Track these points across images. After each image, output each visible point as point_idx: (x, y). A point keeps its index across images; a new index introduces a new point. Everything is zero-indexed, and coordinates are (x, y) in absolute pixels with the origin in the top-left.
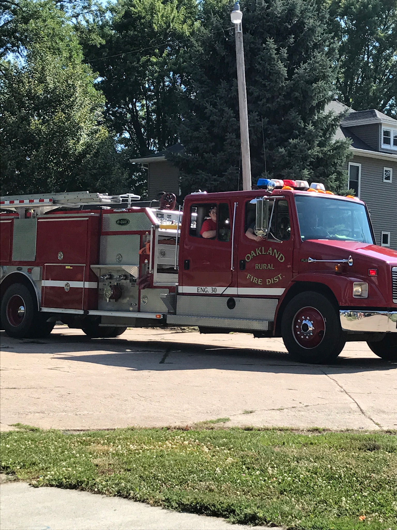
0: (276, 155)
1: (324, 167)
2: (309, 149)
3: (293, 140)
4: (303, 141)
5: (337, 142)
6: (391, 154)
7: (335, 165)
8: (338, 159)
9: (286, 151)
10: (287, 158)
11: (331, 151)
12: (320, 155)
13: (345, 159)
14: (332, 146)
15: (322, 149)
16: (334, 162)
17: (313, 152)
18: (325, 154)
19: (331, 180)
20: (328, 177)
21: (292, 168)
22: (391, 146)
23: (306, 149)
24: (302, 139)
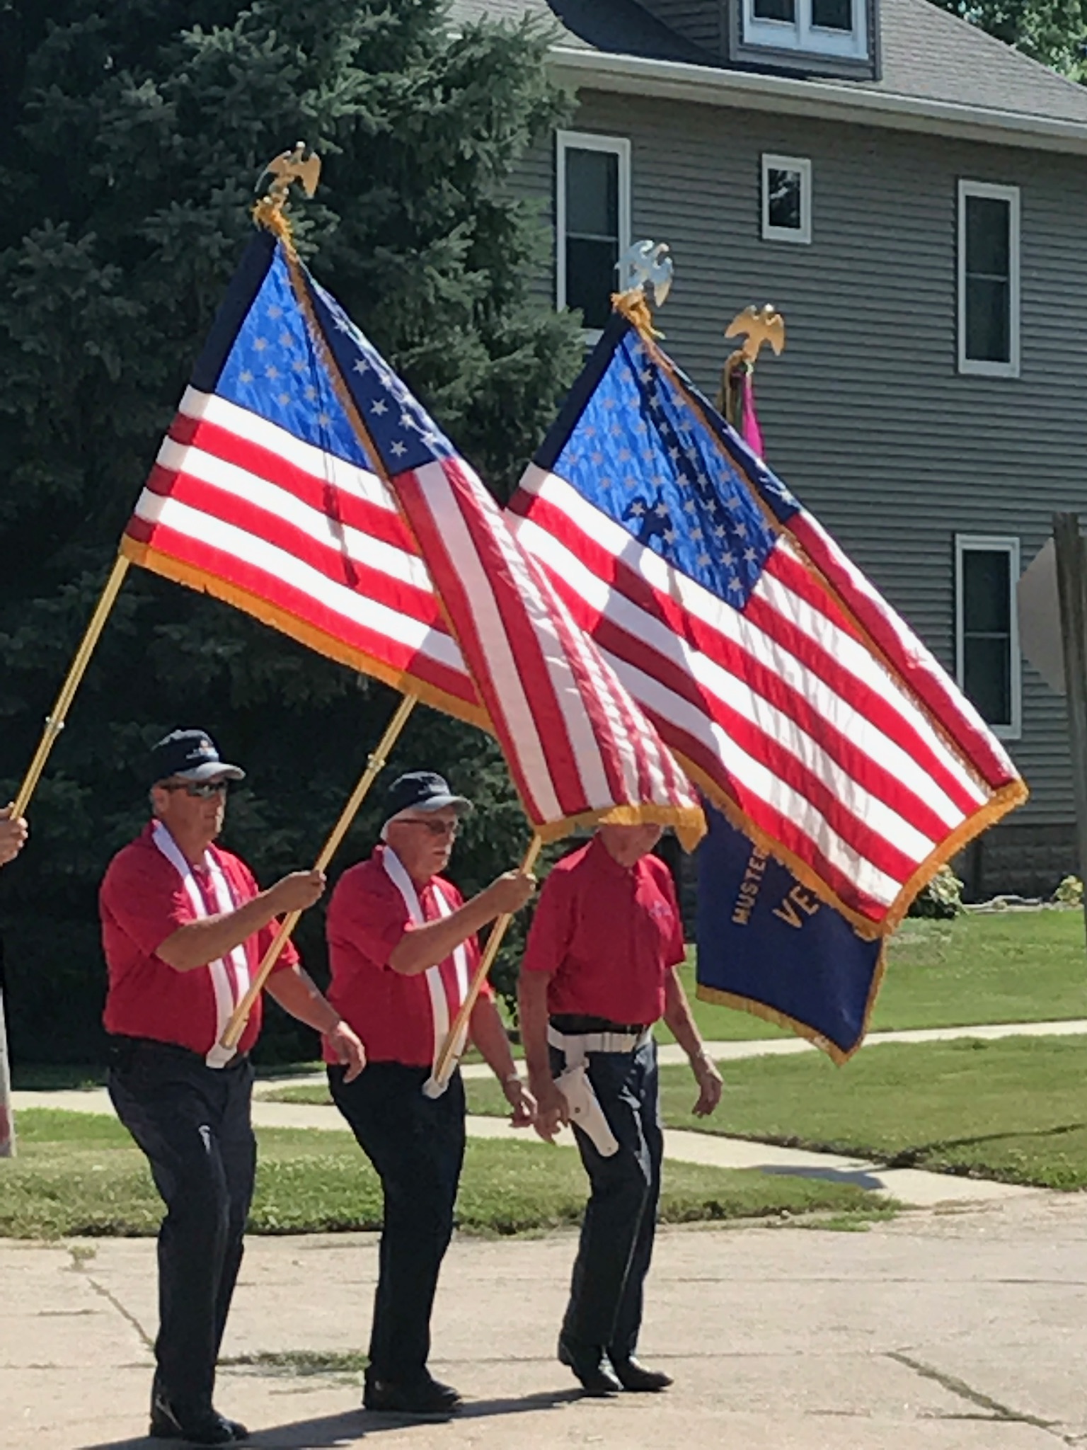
0: (109, 123)
1: (397, 187)
2: (306, 82)
3: (207, 31)
4: (266, 37)
5: (473, 37)
6: (801, 75)
7: (464, 171)
8: (480, 138)
9: (165, 101)
10: (177, 139)
11: (438, 93)
12: (375, 121)
13: (524, 135)
14: (444, 61)
15: (382, 79)
16: (459, 156)
17: (329, 103)
18: (401, 109)
19: (445, 266)
20: (423, 243)
21: (203, 201)
22: (796, 30)
23: (285, 88)
24: (259, 27)
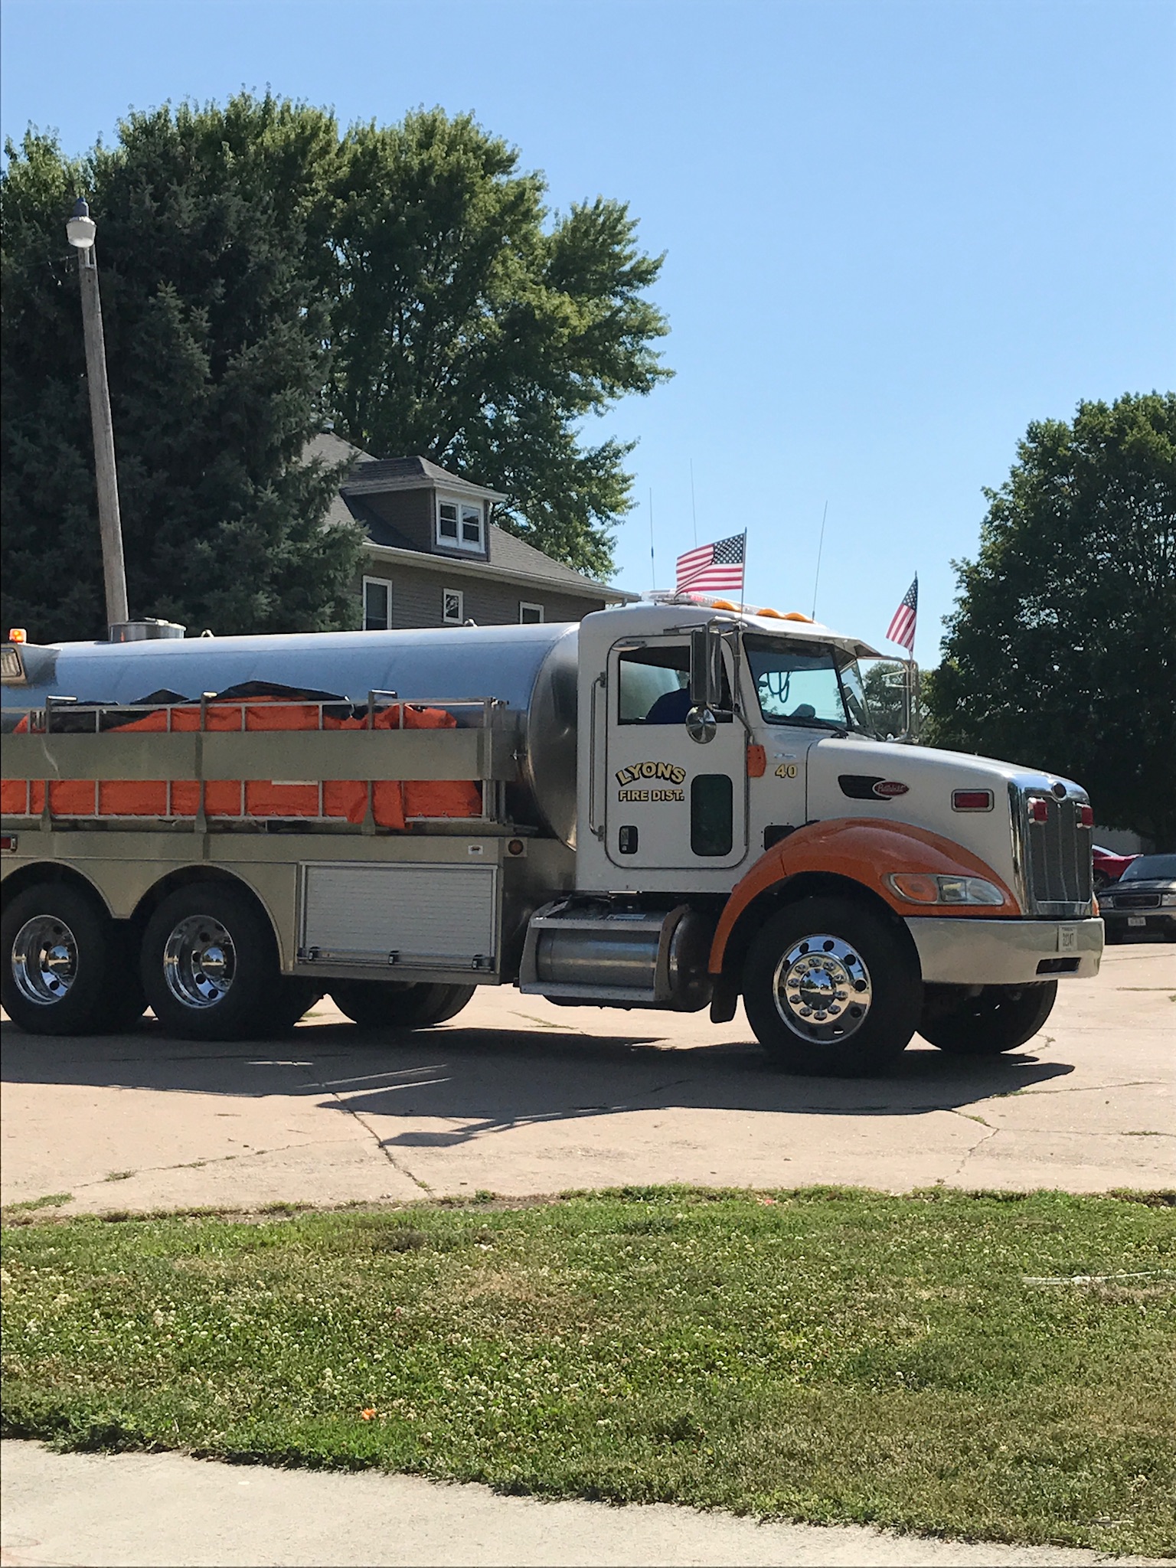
0: (189, 558)
1: (304, 587)
2: (268, 544)
3: (229, 523)
4: (253, 526)
5: (333, 530)
6: (460, 558)
7: (330, 583)
8: (336, 569)
9: (212, 550)
10: (216, 565)
11: (321, 551)
12: (295, 560)
13: (354, 569)
14: (323, 539)
15: (299, 545)
16: (329, 576)
17: (278, 553)
18: (306, 557)
19: (323, 618)
20: (315, 609)
21: (226, 589)
22: (458, 540)
23: (260, 546)
24: (250, 522)
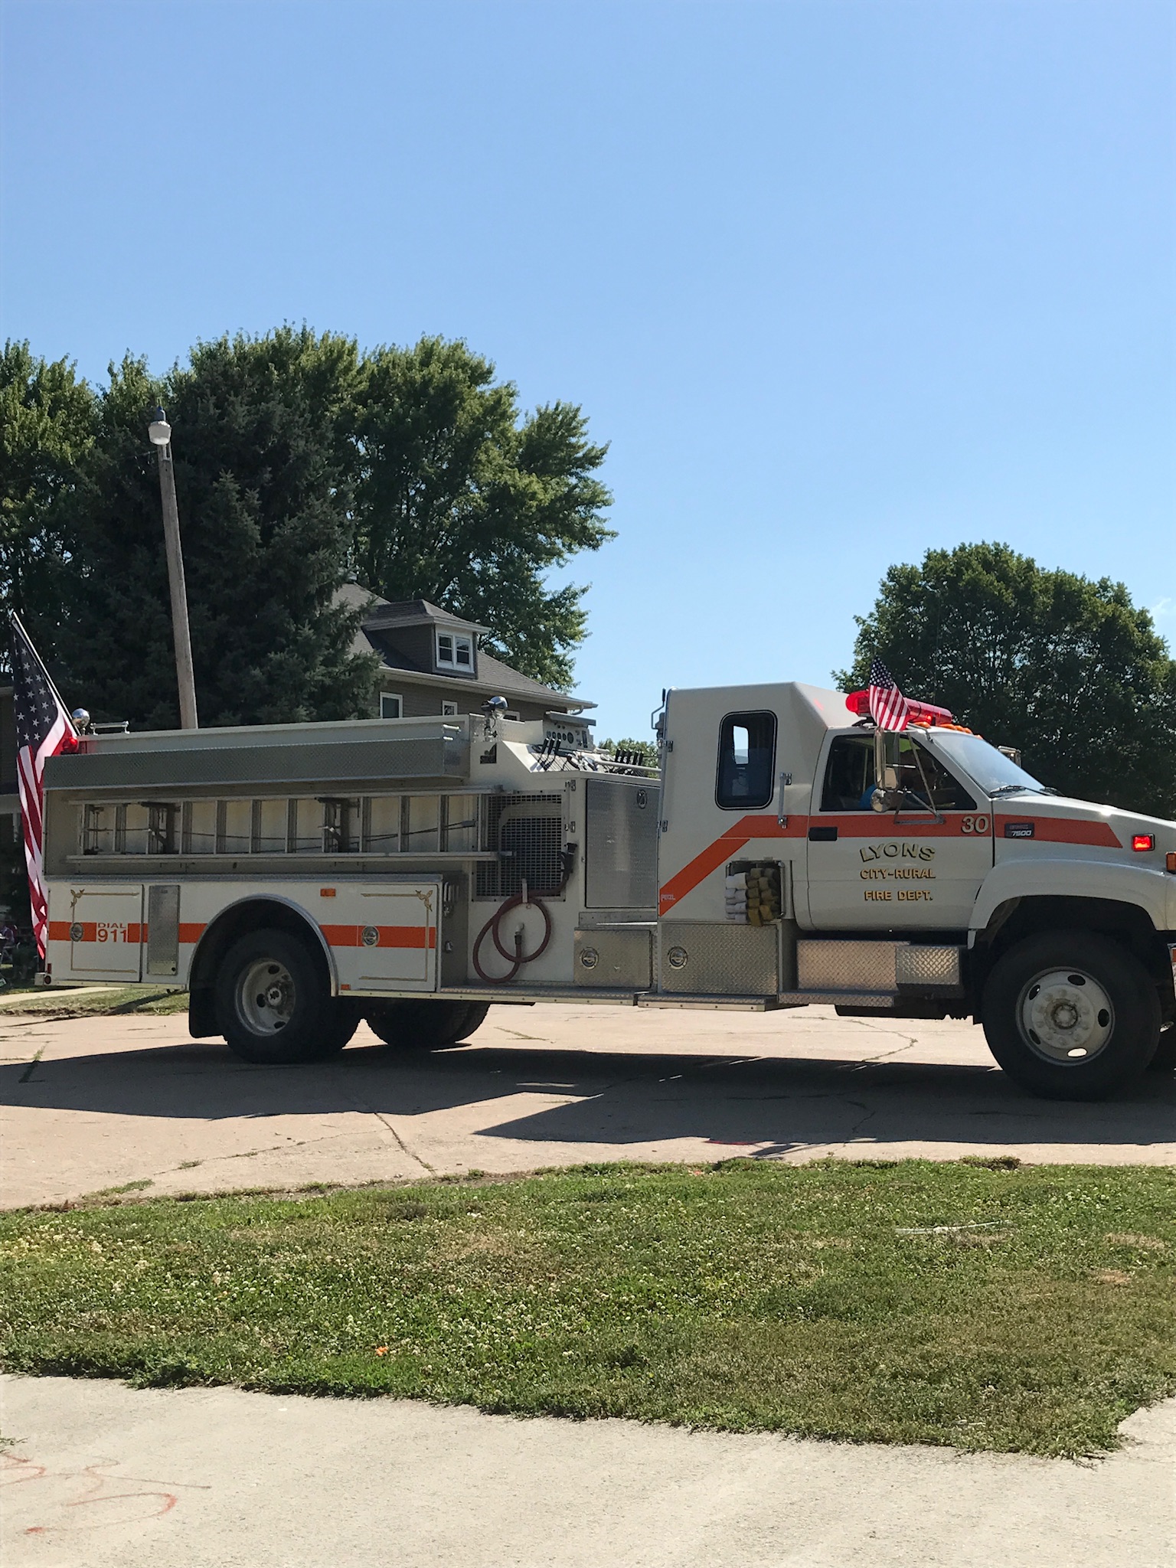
0: (245, 681)
1: (334, 701)
2: (306, 670)
3: (276, 653)
4: (294, 656)
5: (357, 657)
6: (454, 677)
8: (359, 688)
9: (263, 674)
10: (266, 686)
11: (347, 674)
12: (328, 681)
13: (373, 687)
14: (348, 665)
15: (330, 670)
16: (353, 694)
17: (314, 676)
18: (335, 679)
21: (274, 705)
22: (453, 663)
23: (300, 671)
24: (292, 652)
